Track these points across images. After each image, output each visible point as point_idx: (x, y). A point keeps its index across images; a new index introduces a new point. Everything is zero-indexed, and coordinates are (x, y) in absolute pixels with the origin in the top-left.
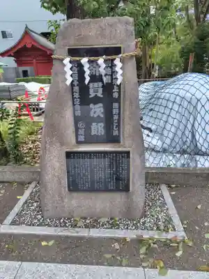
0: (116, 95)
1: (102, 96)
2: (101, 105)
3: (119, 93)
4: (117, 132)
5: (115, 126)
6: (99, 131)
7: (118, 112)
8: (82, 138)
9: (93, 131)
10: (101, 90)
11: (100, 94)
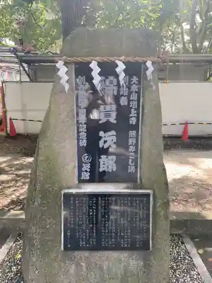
0: (133, 121)
1: (115, 122)
2: (113, 133)
3: (138, 118)
4: (133, 168)
5: (130, 161)
6: (110, 167)
7: (134, 142)
8: (86, 176)
9: (101, 166)
10: (114, 115)
11: (113, 120)
